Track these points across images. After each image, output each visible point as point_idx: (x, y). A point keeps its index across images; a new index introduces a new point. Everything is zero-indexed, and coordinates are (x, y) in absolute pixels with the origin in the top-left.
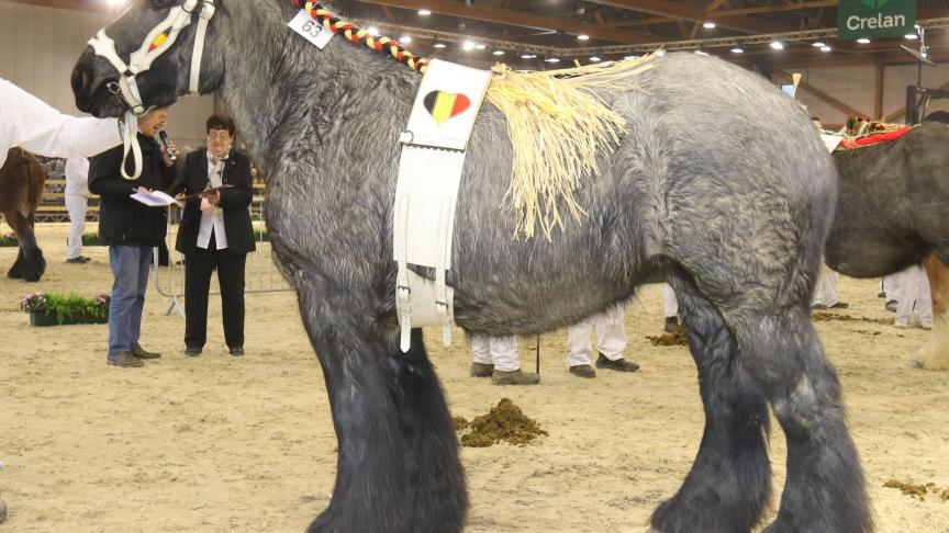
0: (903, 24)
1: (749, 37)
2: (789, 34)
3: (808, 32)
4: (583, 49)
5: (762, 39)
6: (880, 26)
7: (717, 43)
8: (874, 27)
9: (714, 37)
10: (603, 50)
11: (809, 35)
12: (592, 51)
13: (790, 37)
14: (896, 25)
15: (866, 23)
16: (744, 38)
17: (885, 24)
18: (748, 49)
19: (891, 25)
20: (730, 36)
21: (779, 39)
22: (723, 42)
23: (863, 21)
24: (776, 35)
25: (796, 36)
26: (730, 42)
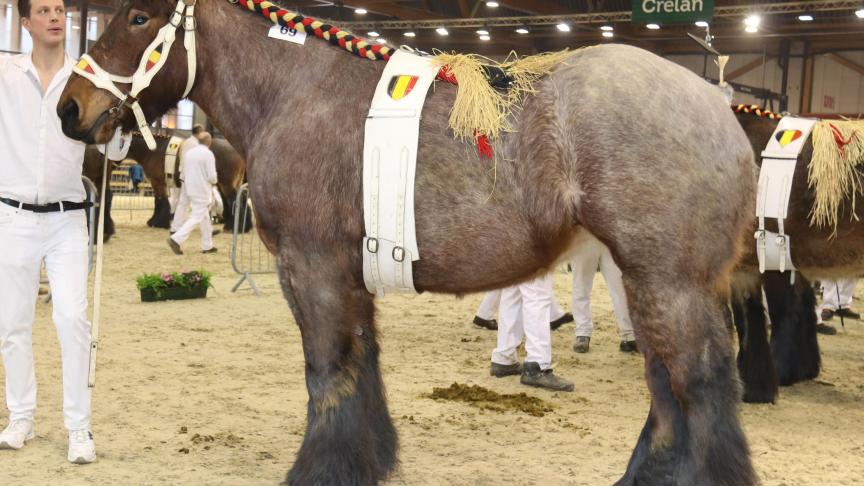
0: (701, 8)
1: (535, 18)
2: (577, 16)
3: (596, 15)
4: (361, 23)
5: (548, 20)
6: (677, 10)
7: (502, 22)
8: (669, 11)
9: (497, 16)
10: (382, 25)
11: (597, 18)
12: (371, 25)
13: (577, 19)
14: (694, 9)
15: (662, 6)
16: (529, 18)
17: (682, 8)
18: (533, 30)
19: (688, 9)
20: (514, 15)
21: (566, 20)
22: (508, 22)
23: (659, 4)
24: (564, 16)
25: (584, 19)
26: (515, 21)
